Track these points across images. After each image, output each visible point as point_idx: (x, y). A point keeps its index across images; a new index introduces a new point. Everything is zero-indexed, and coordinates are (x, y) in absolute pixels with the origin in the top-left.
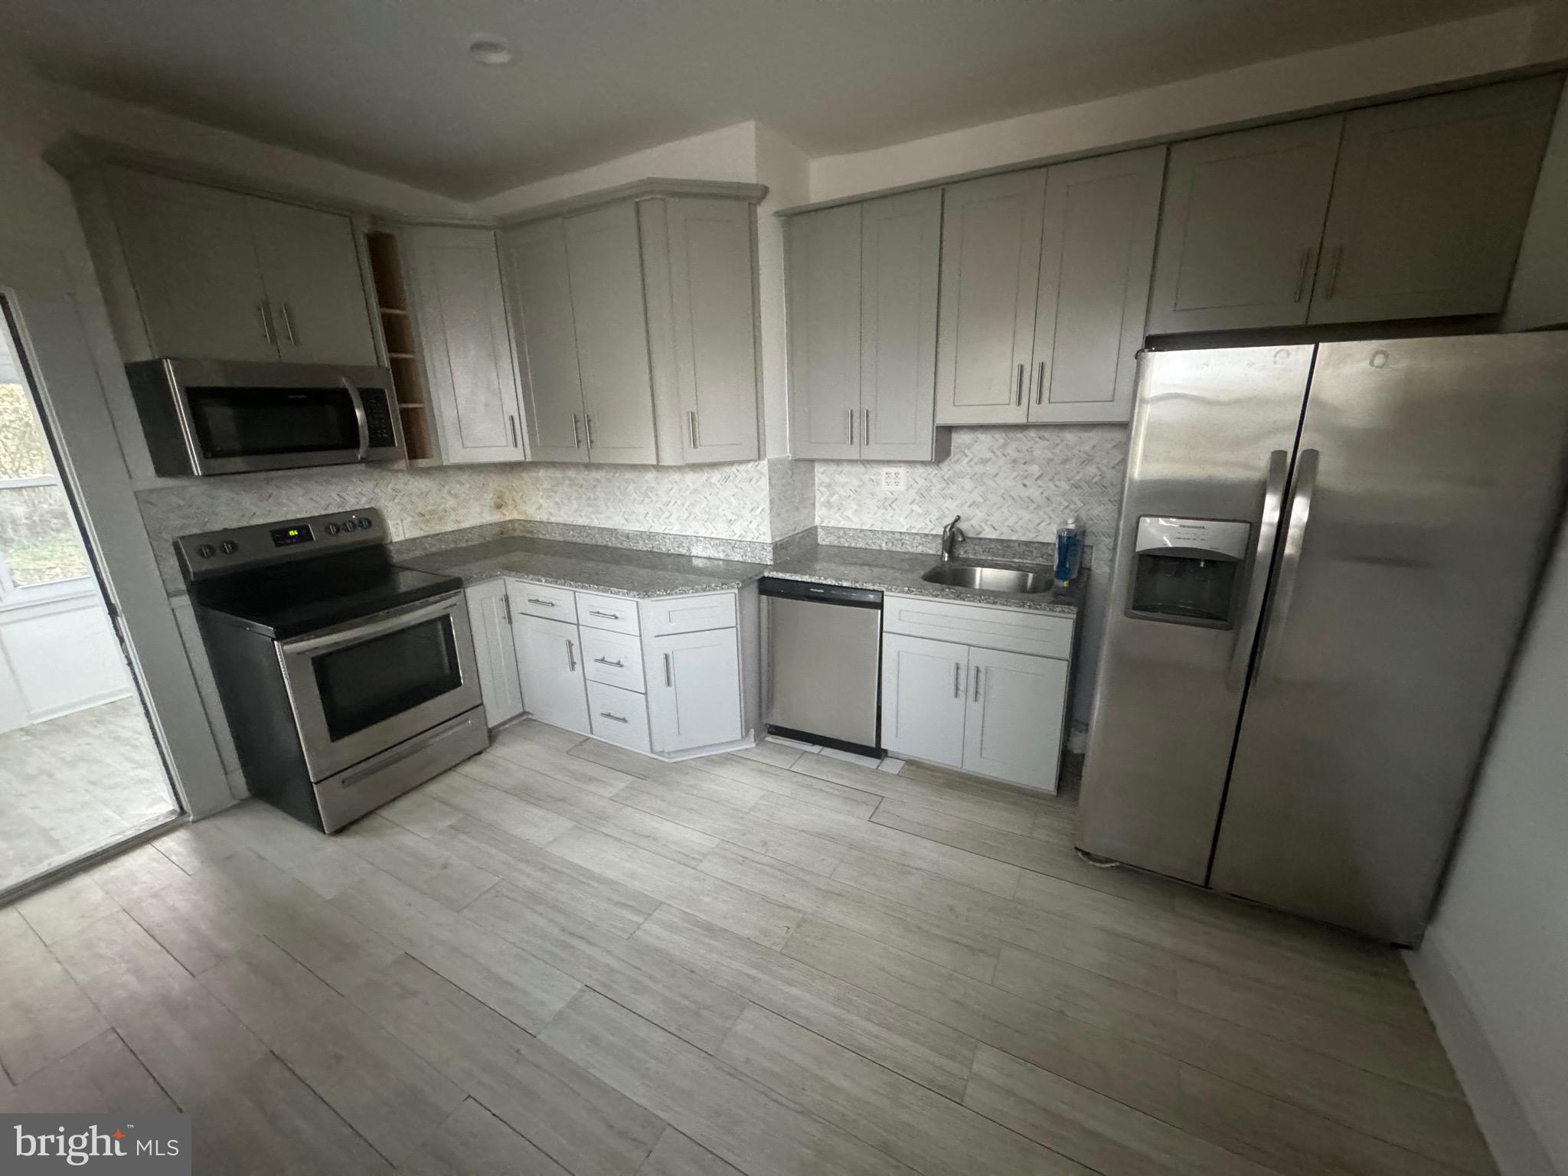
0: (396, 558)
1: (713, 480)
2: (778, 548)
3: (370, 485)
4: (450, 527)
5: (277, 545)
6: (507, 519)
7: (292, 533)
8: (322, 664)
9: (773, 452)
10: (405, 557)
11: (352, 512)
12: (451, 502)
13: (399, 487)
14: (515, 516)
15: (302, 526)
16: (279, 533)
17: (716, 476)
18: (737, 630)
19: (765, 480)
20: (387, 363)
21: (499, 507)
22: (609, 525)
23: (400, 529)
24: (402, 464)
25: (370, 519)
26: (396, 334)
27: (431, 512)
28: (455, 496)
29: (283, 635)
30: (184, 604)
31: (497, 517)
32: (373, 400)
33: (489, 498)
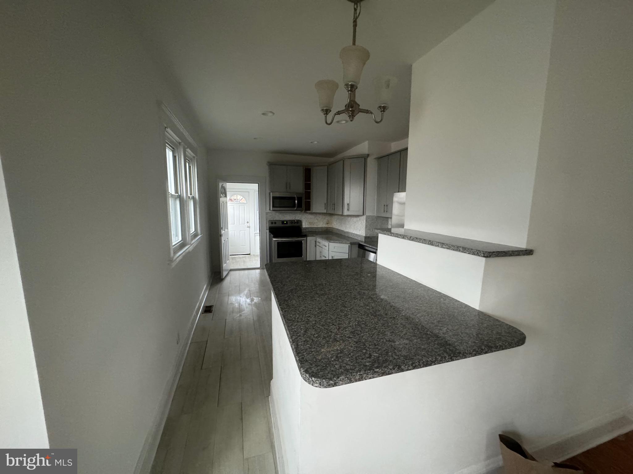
0: (303, 231)
1: (358, 220)
2: (366, 237)
3: (301, 215)
4: (316, 226)
5: (282, 224)
6: (329, 227)
7: (285, 222)
8: (279, 244)
9: (368, 213)
10: (304, 231)
11: (296, 220)
12: (316, 221)
13: (306, 216)
14: (331, 226)
15: (287, 221)
16: (283, 222)
17: (358, 219)
18: (349, 254)
19: (365, 221)
20: (304, 192)
21: (327, 224)
22: (343, 229)
23: (305, 225)
24: (303, 211)
25: (299, 222)
26: (308, 186)
27: (312, 223)
28: (318, 220)
29: (274, 237)
30: (268, 231)
31: (326, 226)
32: (300, 199)
33: (325, 221)
